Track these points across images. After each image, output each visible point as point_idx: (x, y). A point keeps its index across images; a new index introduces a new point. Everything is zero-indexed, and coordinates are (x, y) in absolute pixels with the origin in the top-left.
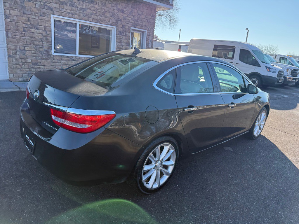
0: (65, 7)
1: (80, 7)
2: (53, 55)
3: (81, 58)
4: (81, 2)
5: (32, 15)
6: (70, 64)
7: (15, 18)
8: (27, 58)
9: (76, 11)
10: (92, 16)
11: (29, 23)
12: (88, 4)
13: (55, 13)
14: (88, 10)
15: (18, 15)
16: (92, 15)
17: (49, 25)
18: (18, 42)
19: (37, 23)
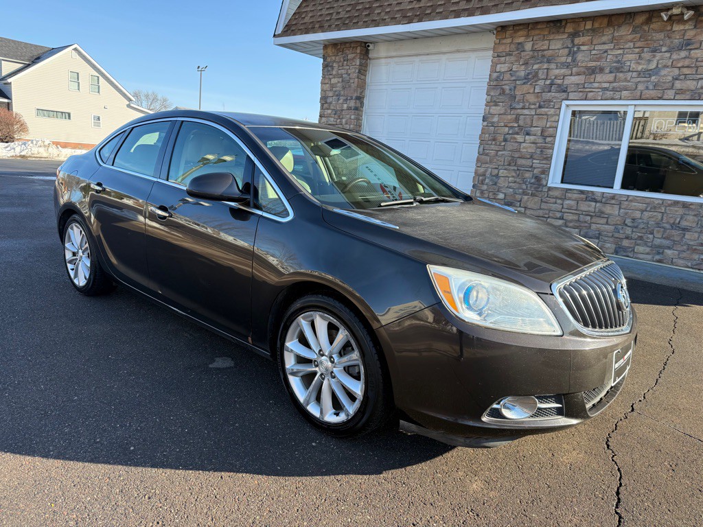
0: (599, 77)
1: (640, 68)
2: (550, 187)
3: (616, 198)
4: (646, 55)
5: (523, 108)
6: (583, 209)
7: (495, 119)
8: (498, 191)
9: (626, 80)
10: (678, 85)
11: (516, 125)
12: (668, 55)
13: (571, 95)
14: (663, 72)
15: (502, 112)
16: (677, 82)
17: (554, 124)
18: (491, 162)
19: (529, 123)
